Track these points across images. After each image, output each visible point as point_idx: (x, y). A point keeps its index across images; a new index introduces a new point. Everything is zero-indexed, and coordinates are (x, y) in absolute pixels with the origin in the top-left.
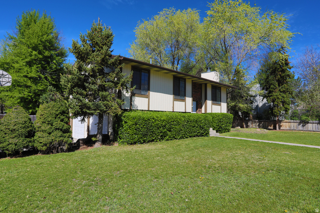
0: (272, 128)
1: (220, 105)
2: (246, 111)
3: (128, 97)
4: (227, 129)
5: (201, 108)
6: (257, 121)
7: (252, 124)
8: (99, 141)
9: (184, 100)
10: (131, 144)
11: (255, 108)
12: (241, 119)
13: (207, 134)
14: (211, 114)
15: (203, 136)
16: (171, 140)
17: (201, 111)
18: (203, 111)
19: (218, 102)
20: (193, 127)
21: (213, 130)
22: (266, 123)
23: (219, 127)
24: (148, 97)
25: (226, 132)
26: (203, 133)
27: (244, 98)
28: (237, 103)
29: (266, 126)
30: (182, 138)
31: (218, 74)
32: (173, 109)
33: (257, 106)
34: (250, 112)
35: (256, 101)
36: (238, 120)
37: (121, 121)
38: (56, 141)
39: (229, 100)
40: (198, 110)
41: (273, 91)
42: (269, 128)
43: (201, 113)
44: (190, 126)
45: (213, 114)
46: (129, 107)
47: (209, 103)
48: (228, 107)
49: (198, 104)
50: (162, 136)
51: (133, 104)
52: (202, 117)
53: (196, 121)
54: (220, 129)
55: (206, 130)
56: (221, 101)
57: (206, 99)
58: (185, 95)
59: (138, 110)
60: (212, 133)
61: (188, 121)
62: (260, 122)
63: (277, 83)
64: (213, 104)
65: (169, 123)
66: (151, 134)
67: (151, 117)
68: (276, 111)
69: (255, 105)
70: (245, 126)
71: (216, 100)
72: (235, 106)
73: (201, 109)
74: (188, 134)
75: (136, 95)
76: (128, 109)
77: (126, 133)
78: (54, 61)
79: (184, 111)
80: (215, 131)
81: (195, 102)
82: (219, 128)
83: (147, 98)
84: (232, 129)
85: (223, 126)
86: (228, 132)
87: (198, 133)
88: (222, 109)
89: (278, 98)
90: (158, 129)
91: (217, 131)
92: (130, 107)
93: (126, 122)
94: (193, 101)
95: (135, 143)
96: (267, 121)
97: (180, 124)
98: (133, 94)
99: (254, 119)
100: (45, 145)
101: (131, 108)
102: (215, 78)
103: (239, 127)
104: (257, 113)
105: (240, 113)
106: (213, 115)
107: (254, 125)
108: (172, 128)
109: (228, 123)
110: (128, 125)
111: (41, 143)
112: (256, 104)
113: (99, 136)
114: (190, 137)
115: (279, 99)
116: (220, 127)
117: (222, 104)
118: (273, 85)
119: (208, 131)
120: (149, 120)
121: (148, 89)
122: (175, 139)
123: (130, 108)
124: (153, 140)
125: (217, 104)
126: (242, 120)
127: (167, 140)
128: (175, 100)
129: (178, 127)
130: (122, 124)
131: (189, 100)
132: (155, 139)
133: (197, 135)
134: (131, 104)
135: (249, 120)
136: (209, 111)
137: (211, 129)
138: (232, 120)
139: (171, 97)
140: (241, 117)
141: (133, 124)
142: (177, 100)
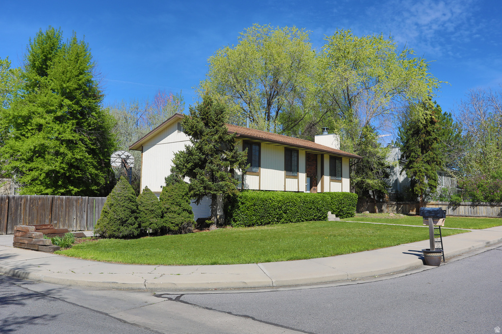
0: (414, 213)
1: (341, 181)
2: (377, 188)
4: (349, 213)
5: (316, 186)
6: (394, 203)
7: (387, 207)
8: (214, 224)
9: (296, 177)
10: (249, 226)
11: (393, 184)
12: (372, 201)
13: (325, 218)
14: (329, 193)
15: (320, 220)
16: (287, 223)
17: (316, 190)
18: (319, 190)
19: (339, 177)
20: (310, 209)
21: (332, 213)
22: (407, 205)
23: (339, 210)
24: (258, 174)
25: (349, 217)
26: (321, 217)
27: (375, 171)
28: (364, 178)
29: (406, 211)
30: (298, 221)
31: (338, 138)
32: (285, 188)
33: (397, 180)
34: (383, 190)
35: (394, 174)
36: (367, 202)
37: (237, 201)
38: (185, 221)
39: (353, 174)
40: (312, 189)
41: (414, 161)
42: (411, 213)
43: (316, 193)
44: (307, 208)
45: (332, 193)
46: (241, 187)
47: (327, 178)
48: (351, 184)
49: (313, 182)
50: (277, 218)
52: (320, 198)
53: (313, 202)
54: (341, 214)
55: (323, 213)
56: (342, 177)
57: (322, 174)
58: (298, 171)
59: (249, 190)
60: (331, 217)
61: (304, 202)
62: (398, 205)
63: (420, 150)
64: (331, 180)
65: (284, 204)
66: (268, 216)
67: (268, 197)
68: (417, 189)
69: (392, 179)
70: (377, 210)
71: (336, 174)
72: (362, 182)
73: (316, 188)
74: (304, 217)
77: (243, 215)
78: (94, 114)
79: (297, 191)
80: (334, 216)
81: (309, 178)
82: (339, 212)
83: (258, 176)
84: (356, 214)
85: (345, 208)
86: (352, 217)
87: (315, 216)
88: (343, 186)
89: (420, 170)
90: (275, 210)
91: (337, 216)
93: (242, 203)
94: (307, 177)
95: (253, 225)
96: (408, 204)
97: (296, 205)
99: (391, 201)
100: (177, 225)
102: (334, 143)
103: (368, 212)
104: (397, 191)
105: (371, 193)
106: (333, 195)
107: (390, 209)
108: (288, 210)
109: (350, 205)
110: (245, 206)
111: (172, 223)
112: (395, 178)
113: (215, 218)
114: (307, 220)
115: (421, 172)
116: (341, 210)
117: (344, 179)
118: (414, 152)
119: (326, 215)
120: (266, 200)
121: (259, 166)
122: (291, 222)
124: (269, 223)
125: (337, 181)
126: (374, 202)
127: (283, 223)
128: (287, 176)
129: (294, 209)
130: (238, 205)
131: (302, 176)
132: (272, 221)
133: (314, 219)
134: (243, 183)
135: (384, 202)
136: (326, 190)
137: (329, 213)
138: (357, 201)
139: (282, 173)
140: (372, 197)
141: (252, 205)
142: (289, 177)
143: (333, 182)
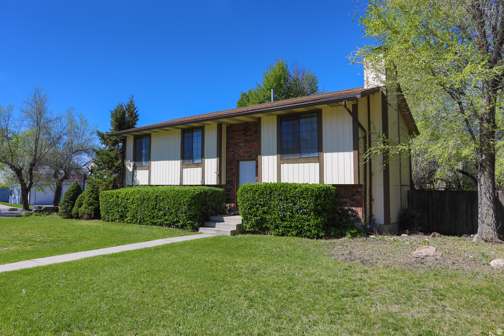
1: (317, 160)
3: (131, 172)
9: (200, 165)
19: (310, 152)
24: (149, 168)
32: (181, 181)
47: (269, 159)
51: (135, 179)
56: (321, 150)
59: (139, 185)
64: (283, 161)
71: (300, 148)
75: (137, 168)
76: (131, 185)
88: (327, 169)
98: (135, 168)
101: (133, 183)
117: (329, 155)
121: (149, 159)
125: (302, 160)
128: (183, 166)
131: (210, 163)
139: (178, 163)
142: (188, 166)
143: (288, 163)
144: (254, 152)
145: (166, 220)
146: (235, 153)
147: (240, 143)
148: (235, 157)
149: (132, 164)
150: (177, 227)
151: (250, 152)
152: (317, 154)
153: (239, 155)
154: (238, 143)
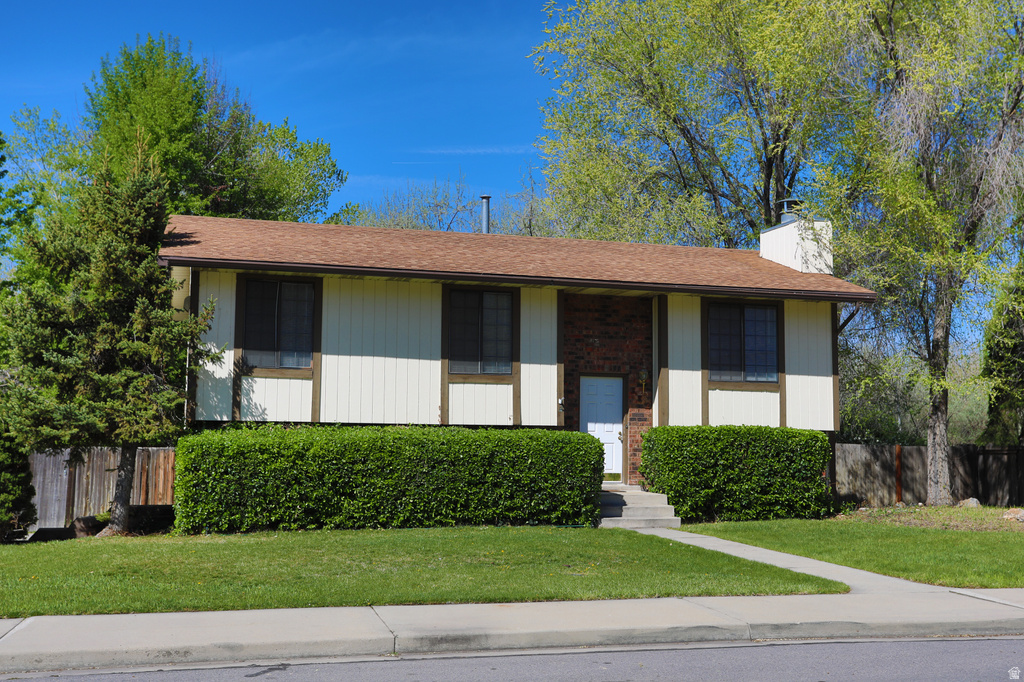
3: (224, 380)
8: (113, 523)
9: (507, 378)
19: (761, 371)
24: (314, 375)
30: (415, 523)
31: (822, 230)
32: (444, 416)
40: (628, 416)
46: (230, 413)
47: (684, 382)
49: (629, 390)
51: (244, 402)
56: (780, 370)
57: (662, 364)
58: (514, 356)
59: (264, 423)
71: (743, 362)
74: (444, 511)
75: (255, 370)
76: (225, 419)
83: (309, 379)
90: (290, 485)
92: (234, 412)
95: (197, 530)
98: (243, 369)
101: (237, 415)
113: (116, 507)
114: (464, 521)
116: (721, 490)
117: (789, 380)
121: (315, 347)
122: (380, 524)
123: (234, 418)
125: (751, 386)
127: (337, 527)
128: (450, 377)
132: (282, 520)
134: (237, 404)
139: (434, 368)
142: (466, 378)
143: (723, 390)
144: (625, 359)
145: (511, 509)
146: (578, 358)
147: (591, 336)
148: (577, 366)
149: (230, 357)
150: (548, 522)
151: (614, 358)
152: (775, 375)
153: (588, 362)
154: (585, 336)
